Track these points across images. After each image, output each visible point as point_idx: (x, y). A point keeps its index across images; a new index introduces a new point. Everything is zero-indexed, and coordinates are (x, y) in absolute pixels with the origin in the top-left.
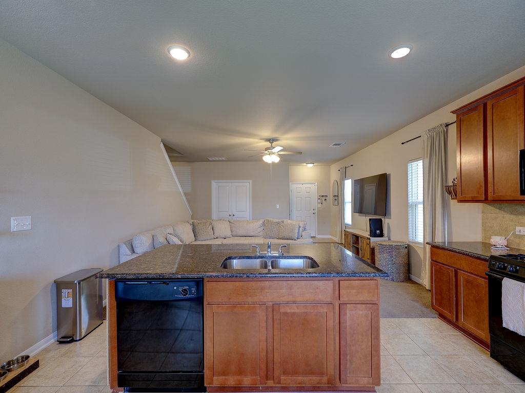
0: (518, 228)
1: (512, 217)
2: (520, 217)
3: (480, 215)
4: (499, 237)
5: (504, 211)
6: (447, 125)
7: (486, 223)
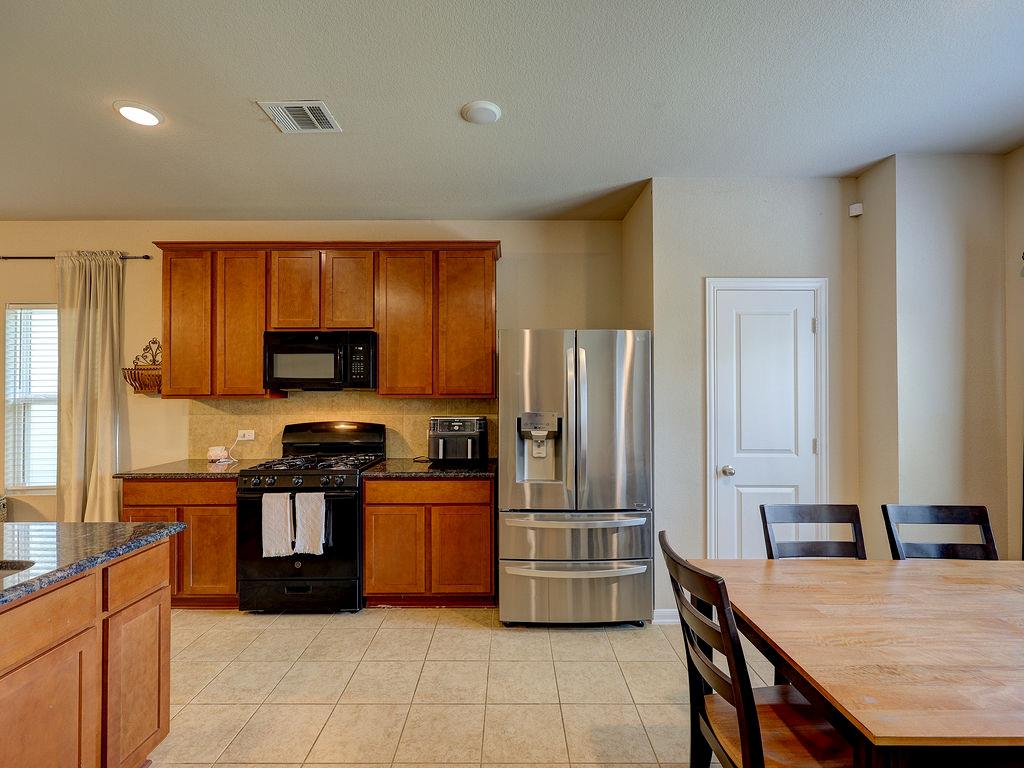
0: (241, 433)
1: (234, 418)
2: (243, 417)
3: (186, 418)
4: (220, 448)
5: (223, 410)
6: (124, 258)
7: (196, 429)
